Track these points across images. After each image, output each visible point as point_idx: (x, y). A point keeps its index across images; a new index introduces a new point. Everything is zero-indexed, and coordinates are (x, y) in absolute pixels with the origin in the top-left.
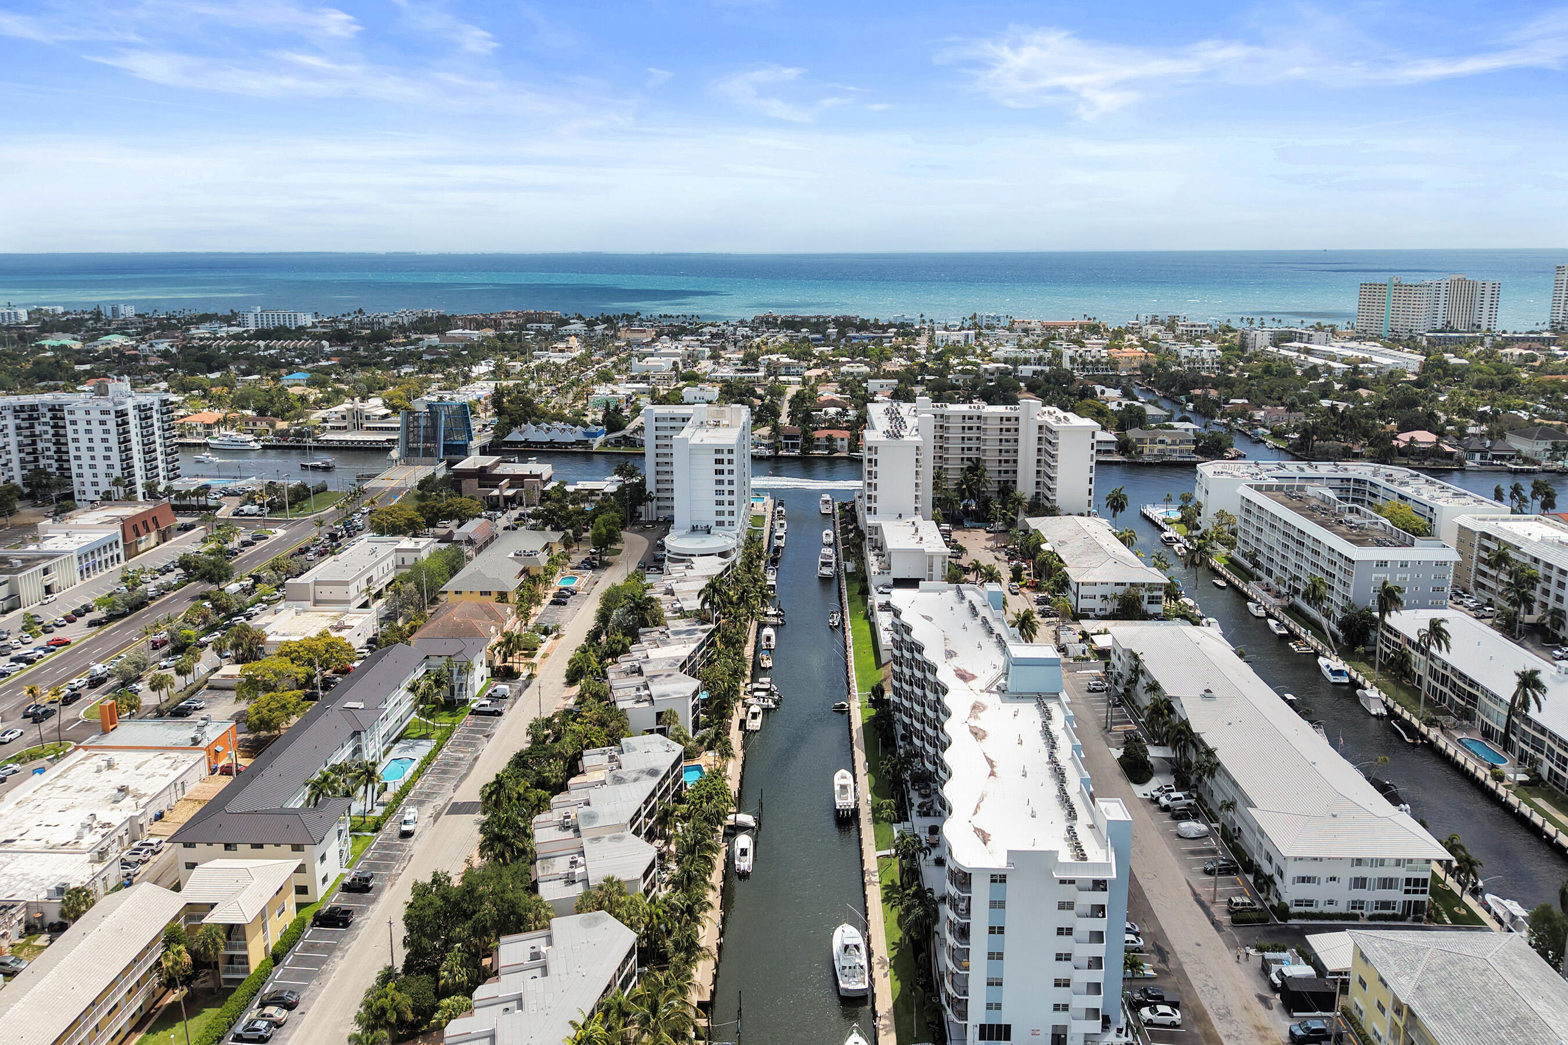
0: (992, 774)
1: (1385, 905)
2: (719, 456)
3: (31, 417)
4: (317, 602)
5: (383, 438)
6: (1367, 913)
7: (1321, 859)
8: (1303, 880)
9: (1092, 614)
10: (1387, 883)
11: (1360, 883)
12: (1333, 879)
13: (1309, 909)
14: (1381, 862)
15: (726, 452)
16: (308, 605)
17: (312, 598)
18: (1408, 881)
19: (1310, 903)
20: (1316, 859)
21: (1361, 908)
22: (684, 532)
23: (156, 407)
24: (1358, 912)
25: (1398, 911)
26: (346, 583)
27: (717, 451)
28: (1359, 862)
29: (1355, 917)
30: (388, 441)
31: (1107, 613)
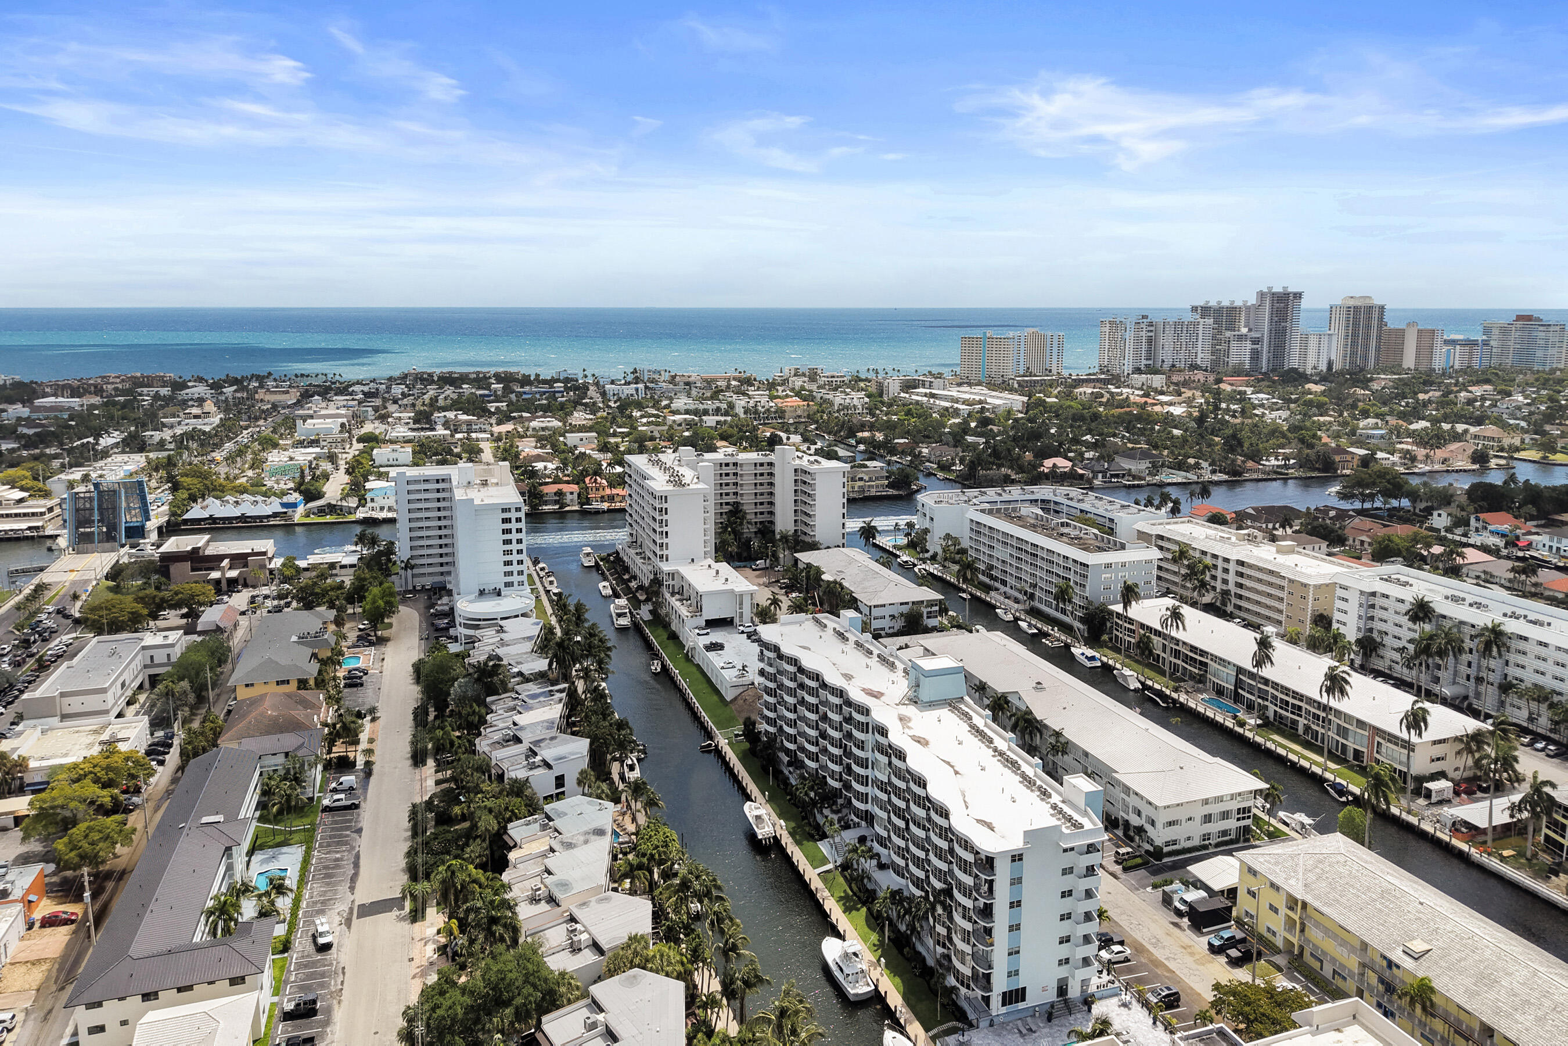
0: (956, 773)
1: (1224, 833)
2: (506, 515)
4: (64, 717)
6: (1213, 843)
7: (1182, 804)
8: (1170, 824)
9: (883, 633)
10: (1225, 815)
11: (1208, 819)
12: (1190, 819)
13: (1175, 847)
14: (1221, 799)
15: (513, 510)
16: (55, 721)
17: (59, 713)
18: (1238, 811)
19: (1174, 843)
20: (1178, 805)
21: (1209, 839)
22: (472, 597)
24: (1207, 842)
25: (1233, 836)
26: (104, 691)
27: (504, 510)
28: (1206, 802)
29: (1206, 847)
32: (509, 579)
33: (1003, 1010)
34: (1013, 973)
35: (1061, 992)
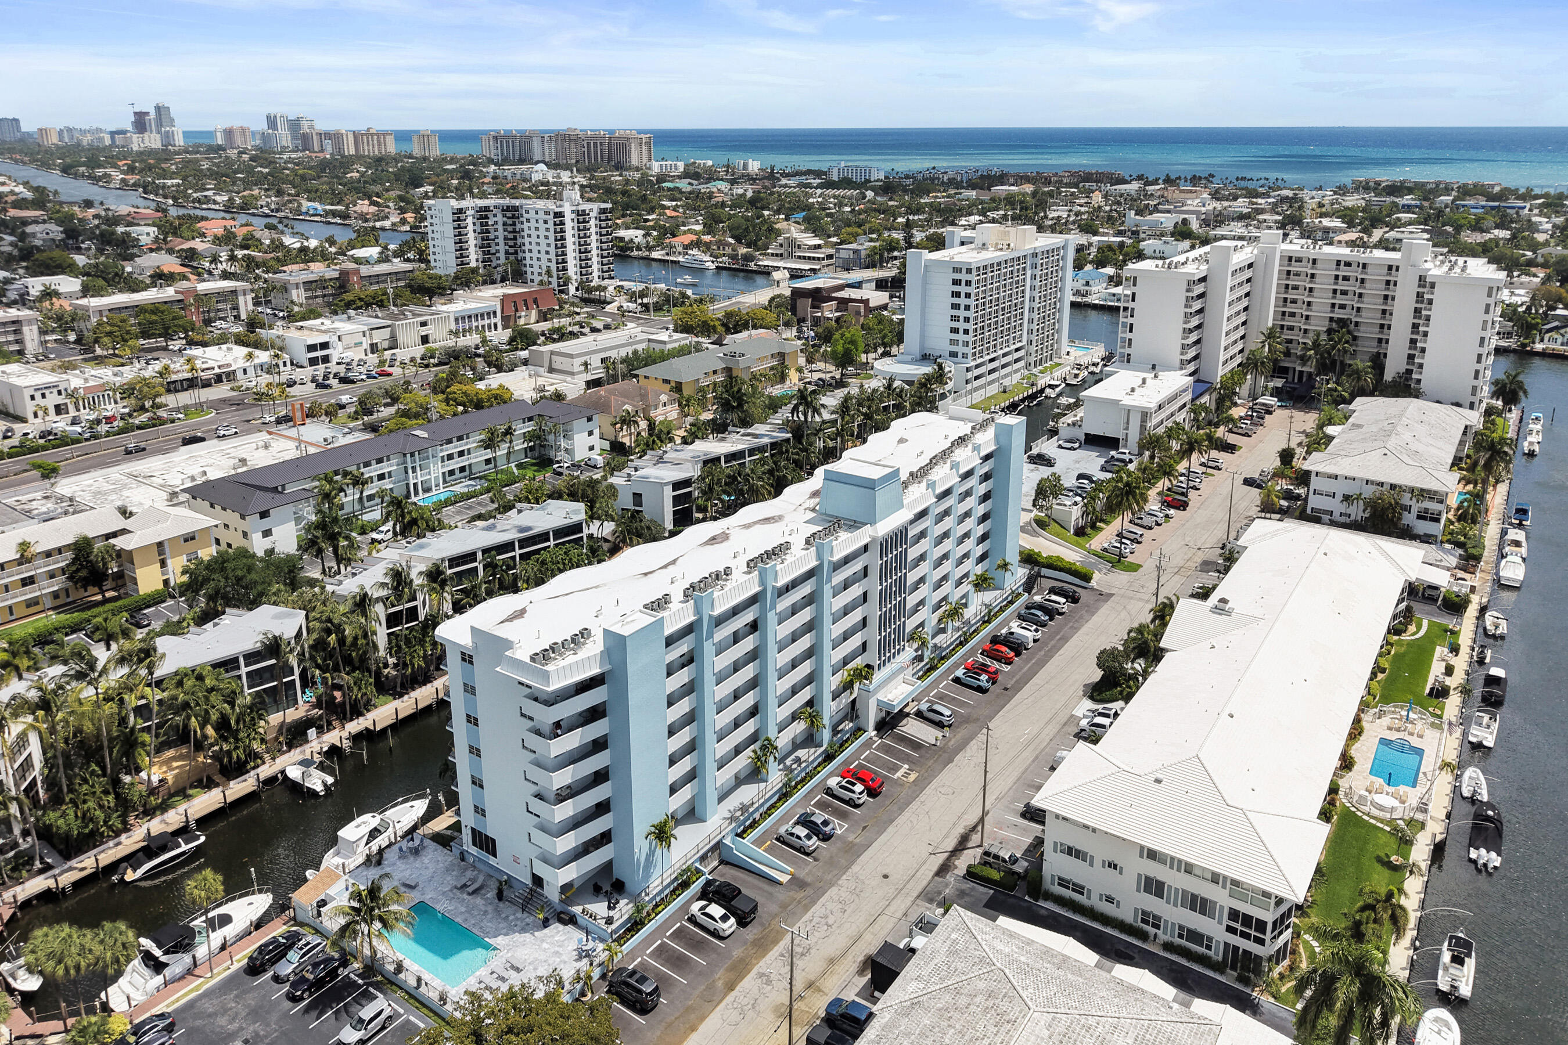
0: (648, 573)
1: (1195, 936)
2: (957, 276)
3: (513, 217)
4: (551, 370)
6: (1163, 937)
7: (1094, 830)
8: (1070, 851)
10: (1199, 905)
11: (1154, 887)
12: (1112, 865)
13: (1076, 897)
14: (1189, 869)
15: (964, 271)
16: (543, 372)
18: (1234, 915)
19: (1079, 889)
20: (1086, 827)
21: (1158, 927)
23: (593, 214)
24: (1151, 930)
25: (1217, 954)
27: (957, 270)
28: (1152, 855)
29: (1143, 936)
31: (1348, 521)
32: (954, 349)
33: (474, 850)
34: (480, 811)
35: (538, 881)
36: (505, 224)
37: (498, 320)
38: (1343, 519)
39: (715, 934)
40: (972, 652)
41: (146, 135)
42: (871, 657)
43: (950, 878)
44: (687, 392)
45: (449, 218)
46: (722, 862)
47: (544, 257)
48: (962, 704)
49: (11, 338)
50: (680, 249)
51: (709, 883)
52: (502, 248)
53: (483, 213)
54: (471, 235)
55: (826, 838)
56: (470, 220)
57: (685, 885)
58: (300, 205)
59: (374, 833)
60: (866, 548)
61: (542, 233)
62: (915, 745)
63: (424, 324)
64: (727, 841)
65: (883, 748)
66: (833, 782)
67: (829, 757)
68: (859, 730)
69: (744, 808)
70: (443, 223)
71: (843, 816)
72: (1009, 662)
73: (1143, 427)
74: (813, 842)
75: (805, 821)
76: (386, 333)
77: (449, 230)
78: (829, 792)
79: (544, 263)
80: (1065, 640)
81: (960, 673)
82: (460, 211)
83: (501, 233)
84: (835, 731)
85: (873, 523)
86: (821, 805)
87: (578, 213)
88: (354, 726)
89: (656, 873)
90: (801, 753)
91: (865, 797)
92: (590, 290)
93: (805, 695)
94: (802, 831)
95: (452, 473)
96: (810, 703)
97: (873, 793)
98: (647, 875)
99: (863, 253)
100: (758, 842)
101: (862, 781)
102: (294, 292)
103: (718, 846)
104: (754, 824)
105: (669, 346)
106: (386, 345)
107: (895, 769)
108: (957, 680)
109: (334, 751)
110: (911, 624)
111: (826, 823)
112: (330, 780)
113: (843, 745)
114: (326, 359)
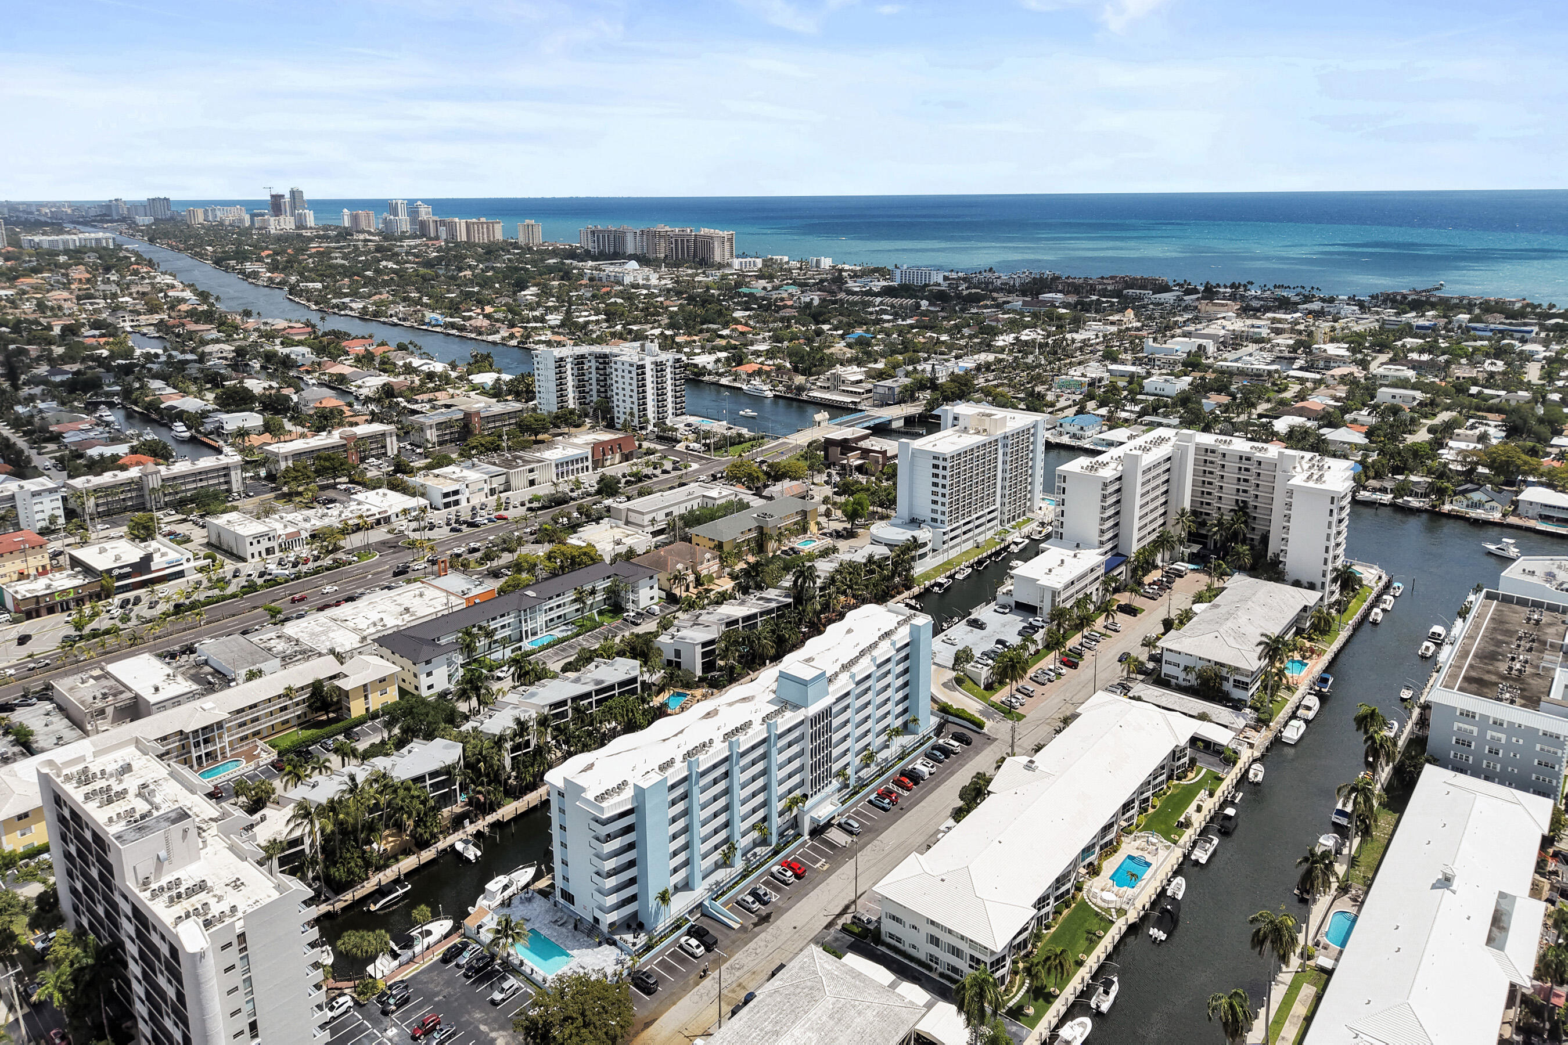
0: (666, 739)
1: (955, 970)
3: (604, 362)
4: (627, 523)
5: (849, 400)
6: (940, 970)
7: (905, 908)
8: (894, 918)
9: (1173, 682)
10: (956, 952)
11: (935, 941)
12: (914, 927)
13: (897, 944)
14: (950, 932)
16: (621, 523)
17: (623, 518)
18: (972, 957)
19: (899, 940)
20: (901, 904)
21: (937, 964)
24: (934, 965)
25: (965, 981)
26: (642, 513)
27: (935, 458)
28: (933, 923)
29: (930, 968)
30: (853, 402)
31: (1184, 686)
33: (562, 901)
34: (566, 879)
35: (596, 920)
36: (597, 368)
37: (590, 463)
38: (1184, 683)
39: (692, 955)
40: (886, 781)
41: (282, 218)
42: (807, 789)
43: (832, 930)
44: (726, 548)
45: (552, 365)
46: (702, 915)
47: (628, 400)
48: (869, 819)
49: (222, 480)
50: (744, 376)
51: (692, 926)
52: (594, 387)
53: (580, 360)
54: (570, 378)
55: (765, 903)
56: (569, 366)
57: (678, 927)
58: (423, 316)
59: (506, 887)
60: (802, 722)
61: (627, 380)
62: (832, 846)
63: (531, 471)
64: (706, 903)
65: (811, 847)
66: (775, 869)
67: (776, 853)
68: (799, 835)
69: (717, 883)
70: (547, 369)
71: (777, 890)
72: (909, 789)
73: (1053, 601)
74: (756, 906)
75: (754, 893)
76: (502, 479)
77: (552, 374)
78: (772, 875)
79: (628, 405)
80: (952, 773)
81: (872, 797)
82: (561, 359)
83: (594, 376)
84: (781, 835)
85: (806, 707)
86: (766, 883)
87: (656, 364)
88: (491, 818)
89: (662, 919)
90: (758, 850)
91: (793, 879)
92: (664, 430)
93: (760, 814)
94: (750, 899)
95: (552, 620)
96: (764, 819)
97: (798, 877)
98: (656, 920)
99: (897, 390)
100: (724, 904)
101: (792, 869)
102: (428, 432)
103: (701, 905)
104: (722, 894)
105: (719, 502)
106: (502, 488)
107: (817, 861)
108: (870, 802)
109: (479, 835)
110: (836, 767)
111: (765, 894)
112: (479, 853)
113: (787, 844)
114: (457, 503)
